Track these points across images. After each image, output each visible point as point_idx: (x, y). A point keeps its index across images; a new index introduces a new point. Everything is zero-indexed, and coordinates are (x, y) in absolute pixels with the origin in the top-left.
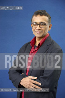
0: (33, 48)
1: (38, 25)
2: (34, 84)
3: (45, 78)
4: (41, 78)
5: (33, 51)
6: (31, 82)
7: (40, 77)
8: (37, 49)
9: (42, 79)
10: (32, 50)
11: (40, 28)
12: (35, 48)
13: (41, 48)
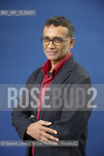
0: (46, 76)
1: (51, 42)
2: (47, 132)
3: (62, 124)
4: (57, 124)
5: (46, 81)
6: (42, 130)
7: (56, 122)
8: (51, 77)
9: (58, 126)
10: (44, 79)
11: (54, 47)
12: (49, 77)
13: (58, 77)
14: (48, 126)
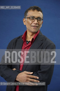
14: (32, 75)
